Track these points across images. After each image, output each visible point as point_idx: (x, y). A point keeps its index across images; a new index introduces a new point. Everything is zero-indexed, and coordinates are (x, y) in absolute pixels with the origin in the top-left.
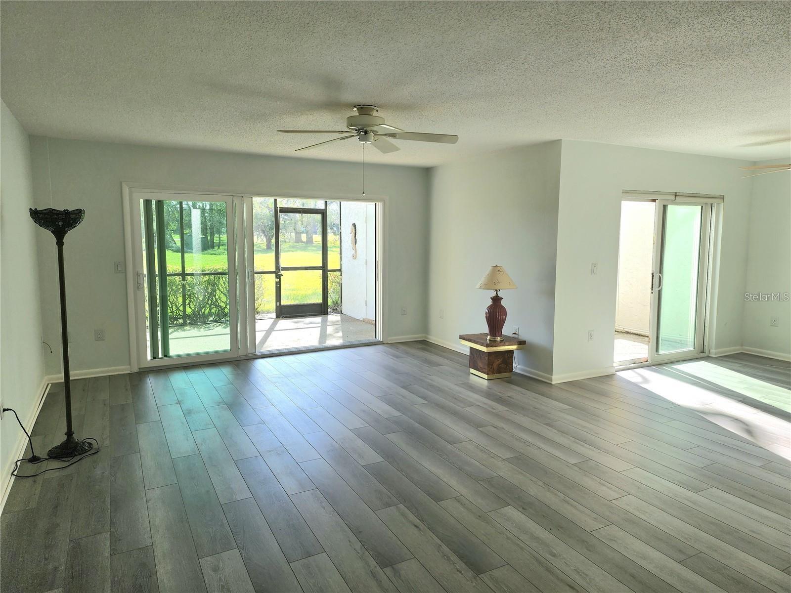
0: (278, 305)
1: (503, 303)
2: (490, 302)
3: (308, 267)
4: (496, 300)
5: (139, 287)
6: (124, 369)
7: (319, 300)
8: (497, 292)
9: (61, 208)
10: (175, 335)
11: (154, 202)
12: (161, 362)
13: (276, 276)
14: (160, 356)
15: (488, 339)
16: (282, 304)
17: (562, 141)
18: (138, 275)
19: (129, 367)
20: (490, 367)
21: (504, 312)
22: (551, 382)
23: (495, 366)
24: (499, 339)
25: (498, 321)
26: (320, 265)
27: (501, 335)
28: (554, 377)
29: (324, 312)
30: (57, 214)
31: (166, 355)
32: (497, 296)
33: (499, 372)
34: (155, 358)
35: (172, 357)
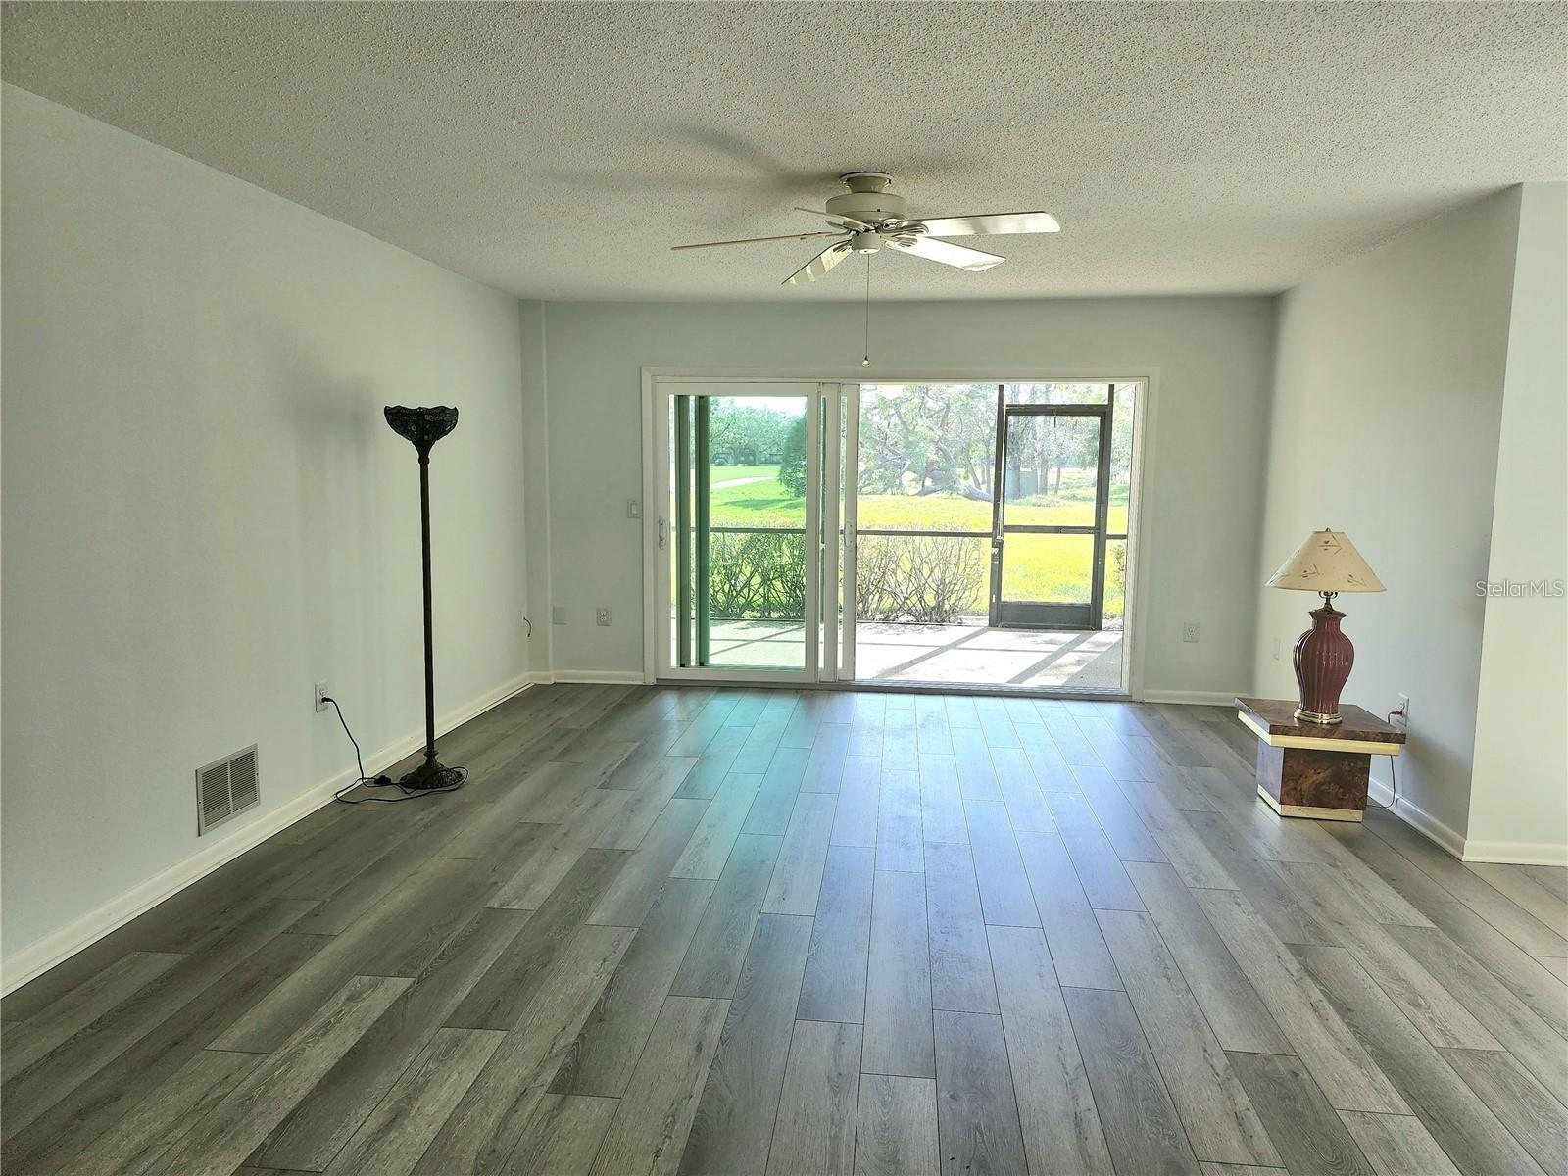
0: (994, 600)
1: (1345, 627)
2: (1308, 624)
3: (1062, 528)
4: (1326, 619)
5: (661, 543)
6: (635, 678)
7: (1083, 596)
8: (1328, 599)
9: (412, 405)
10: (718, 632)
11: (692, 399)
12: (693, 673)
13: (993, 543)
14: (693, 663)
15: (1296, 715)
16: (1003, 598)
17: (1524, 187)
18: (661, 523)
19: (642, 674)
20: (1291, 785)
21: (1346, 652)
22: (1459, 855)
23: (1306, 785)
24: (1325, 719)
25: (1326, 673)
26: (1092, 524)
27: (1333, 710)
28: (1468, 843)
29: (1094, 625)
30: (407, 415)
31: (702, 663)
32: (1328, 607)
33: (1319, 801)
34: (682, 666)
35: (714, 667)
